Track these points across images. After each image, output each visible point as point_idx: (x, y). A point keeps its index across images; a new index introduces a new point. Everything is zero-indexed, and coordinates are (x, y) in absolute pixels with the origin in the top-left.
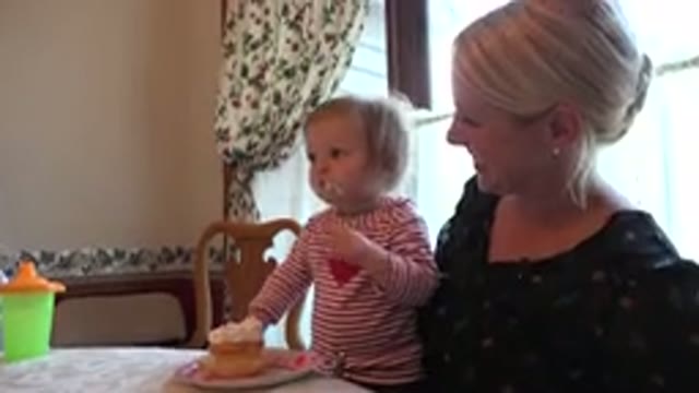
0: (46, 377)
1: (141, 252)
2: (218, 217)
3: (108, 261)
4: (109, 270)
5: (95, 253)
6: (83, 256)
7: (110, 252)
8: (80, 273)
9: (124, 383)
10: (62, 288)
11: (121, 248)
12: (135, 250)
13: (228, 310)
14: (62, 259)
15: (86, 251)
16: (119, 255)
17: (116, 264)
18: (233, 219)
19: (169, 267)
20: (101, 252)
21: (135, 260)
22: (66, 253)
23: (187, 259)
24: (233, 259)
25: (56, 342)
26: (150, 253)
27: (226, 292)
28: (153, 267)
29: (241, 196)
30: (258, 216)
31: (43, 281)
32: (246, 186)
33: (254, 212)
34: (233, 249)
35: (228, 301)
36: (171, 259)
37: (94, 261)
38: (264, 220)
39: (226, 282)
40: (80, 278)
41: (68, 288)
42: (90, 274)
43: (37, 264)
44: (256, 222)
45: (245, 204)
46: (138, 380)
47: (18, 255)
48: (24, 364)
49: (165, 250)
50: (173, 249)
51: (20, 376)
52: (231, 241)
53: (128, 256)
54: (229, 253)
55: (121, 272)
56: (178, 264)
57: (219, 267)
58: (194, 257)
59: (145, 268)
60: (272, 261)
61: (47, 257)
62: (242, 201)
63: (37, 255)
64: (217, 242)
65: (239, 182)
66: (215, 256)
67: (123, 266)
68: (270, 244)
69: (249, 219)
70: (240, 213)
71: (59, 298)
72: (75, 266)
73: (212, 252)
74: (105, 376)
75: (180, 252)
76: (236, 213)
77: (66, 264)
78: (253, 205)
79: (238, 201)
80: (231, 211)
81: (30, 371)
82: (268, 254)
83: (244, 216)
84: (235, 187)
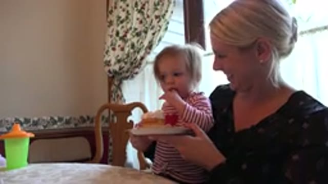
0: (26, 178)
1: (71, 118)
2: (106, 101)
3: (55, 122)
4: (55, 126)
5: (49, 118)
6: (44, 120)
7: (56, 118)
8: (42, 128)
9: (62, 179)
10: (33, 135)
11: (61, 116)
12: (68, 118)
13: (111, 144)
14: (34, 121)
15: (45, 118)
16: (60, 119)
17: (59, 123)
18: (113, 102)
19: (84, 125)
20: (52, 118)
21: (68, 122)
22: (36, 119)
23: (92, 122)
24: (113, 120)
25: (30, 161)
26: (75, 119)
27: (110, 136)
28: (76, 125)
29: (116, 92)
30: (125, 101)
31: (24, 133)
32: (119, 87)
33: (122, 99)
34: (113, 116)
35: (111, 140)
36: (84, 121)
37: (48, 122)
38: (127, 102)
39: (110, 132)
40: (42, 130)
41: (36, 136)
42: (47, 128)
43: (21, 124)
44: (124, 104)
45: (118, 96)
46: (67, 178)
47: (14, 119)
48: (15, 171)
49: (82, 117)
50: (85, 117)
51: (13, 177)
52: (112, 112)
53: (64, 120)
54: (111, 118)
55: (62, 127)
56: (88, 124)
57: (107, 125)
58: (95, 120)
59: (72, 125)
60: (131, 122)
61: (27, 121)
62: (116, 94)
63: (22, 120)
64: (106, 113)
65: (115, 85)
66: (105, 120)
67: (62, 125)
68: (130, 114)
69: (120, 103)
70: (116, 100)
71: (32, 140)
72: (40, 124)
73: (103, 117)
74: (53, 176)
75: (88, 118)
76: (114, 100)
77: (36, 123)
78: (122, 96)
79: (115, 95)
80: (112, 99)
81: (18, 174)
82: (129, 118)
83: (118, 101)
84: (113, 88)
